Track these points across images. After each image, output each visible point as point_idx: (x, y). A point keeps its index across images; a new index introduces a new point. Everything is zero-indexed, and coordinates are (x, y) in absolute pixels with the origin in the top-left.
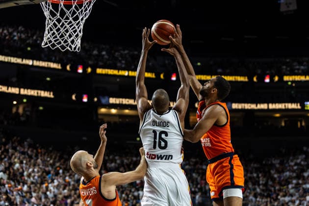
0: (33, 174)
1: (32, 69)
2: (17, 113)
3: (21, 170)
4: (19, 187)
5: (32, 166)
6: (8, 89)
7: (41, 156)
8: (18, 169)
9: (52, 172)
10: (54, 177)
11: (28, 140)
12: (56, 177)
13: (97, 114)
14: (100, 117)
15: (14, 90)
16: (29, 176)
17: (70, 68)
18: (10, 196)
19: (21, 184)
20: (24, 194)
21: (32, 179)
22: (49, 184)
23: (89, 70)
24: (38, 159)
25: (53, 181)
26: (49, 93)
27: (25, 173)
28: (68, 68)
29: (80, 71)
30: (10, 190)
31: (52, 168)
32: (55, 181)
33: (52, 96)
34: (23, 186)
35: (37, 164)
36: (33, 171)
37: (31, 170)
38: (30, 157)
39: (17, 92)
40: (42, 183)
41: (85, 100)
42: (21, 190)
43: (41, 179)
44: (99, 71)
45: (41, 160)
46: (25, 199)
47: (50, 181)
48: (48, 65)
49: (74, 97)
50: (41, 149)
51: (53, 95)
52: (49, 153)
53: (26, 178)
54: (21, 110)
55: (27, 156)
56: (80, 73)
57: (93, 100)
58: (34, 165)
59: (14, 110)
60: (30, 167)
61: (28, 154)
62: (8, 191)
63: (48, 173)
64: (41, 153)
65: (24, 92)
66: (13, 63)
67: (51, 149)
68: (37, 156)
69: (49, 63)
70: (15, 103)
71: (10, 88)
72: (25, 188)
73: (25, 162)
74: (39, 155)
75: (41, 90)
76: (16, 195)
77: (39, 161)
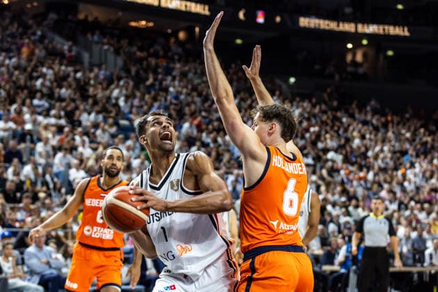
0: (381, 156)
2: (354, 62)
3: (363, 149)
4: (362, 174)
5: (379, 143)
6: (338, 26)
7: (393, 127)
8: (359, 148)
9: (411, 152)
10: (414, 160)
11: (373, 103)
12: (418, 160)
15: (348, 27)
16: (376, 157)
18: (348, 187)
19: (365, 170)
20: (369, 185)
21: (380, 161)
22: (406, 169)
24: (387, 131)
25: (412, 165)
26: (401, 28)
27: (370, 154)
30: (348, 179)
31: (411, 144)
32: (417, 165)
33: (407, 34)
34: (368, 172)
35: (387, 140)
36: (382, 151)
37: (378, 149)
38: (376, 129)
39: (353, 30)
40: (396, 169)
42: (365, 179)
43: (395, 163)
45: (393, 133)
46: (371, 193)
47: (408, 165)
50: (392, 116)
51: (409, 31)
52: (403, 122)
53: (372, 160)
54: (359, 58)
55: (371, 128)
58: (384, 141)
59: (349, 57)
60: (376, 142)
61: (373, 125)
62: (345, 180)
63: (404, 153)
64: (392, 121)
65: (362, 28)
67: (407, 116)
68: (385, 126)
70: (350, 46)
71: (341, 25)
72: (370, 176)
73: (368, 136)
74: (390, 125)
75: (389, 24)
76: (358, 186)
77: (390, 134)
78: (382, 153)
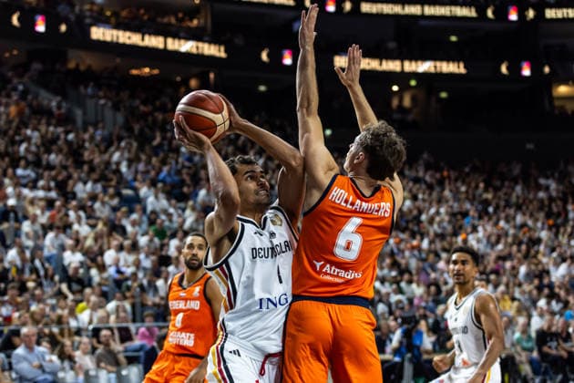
0: (437, 219)
1: (423, 23)
2: (400, 106)
3: (415, 212)
4: (415, 243)
5: (434, 204)
6: (381, 64)
7: (450, 184)
8: (410, 211)
9: (472, 213)
10: (476, 222)
11: (425, 156)
12: (481, 222)
13: (551, 98)
14: (557, 103)
15: (393, 66)
16: (431, 221)
17: (494, 13)
18: (399, 258)
19: (418, 237)
20: (424, 255)
21: (436, 226)
22: (468, 234)
23: (531, 14)
24: (443, 190)
25: (475, 229)
26: (456, 65)
27: (424, 217)
28: (490, 13)
29: (513, 17)
30: (399, 249)
31: (472, 204)
32: (480, 229)
33: (462, 70)
34: (422, 239)
35: (443, 200)
36: (438, 213)
37: (433, 211)
38: (430, 187)
39: (398, 69)
40: (455, 234)
41: (526, 72)
42: (419, 248)
43: (454, 227)
44: (550, 13)
45: (451, 191)
46: (426, 265)
47: (469, 230)
48: (451, 11)
49: (504, 69)
50: (448, 171)
51: (465, 67)
52: (463, 178)
53: (426, 224)
54: (407, 102)
55: (424, 186)
56: (513, 22)
57: (542, 71)
58: (440, 201)
59: (395, 102)
60: (431, 204)
61: (426, 182)
62: (396, 251)
63: (465, 214)
64: (449, 177)
65: (409, 67)
66: (388, 16)
67: (467, 170)
68: (441, 183)
69: (453, 8)
70: (395, 88)
71: (384, 62)
72: (425, 244)
73: (420, 196)
74: (447, 182)
75: (441, 59)
76: (410, 257)
77: (447, 193)
78: (438, 215)
